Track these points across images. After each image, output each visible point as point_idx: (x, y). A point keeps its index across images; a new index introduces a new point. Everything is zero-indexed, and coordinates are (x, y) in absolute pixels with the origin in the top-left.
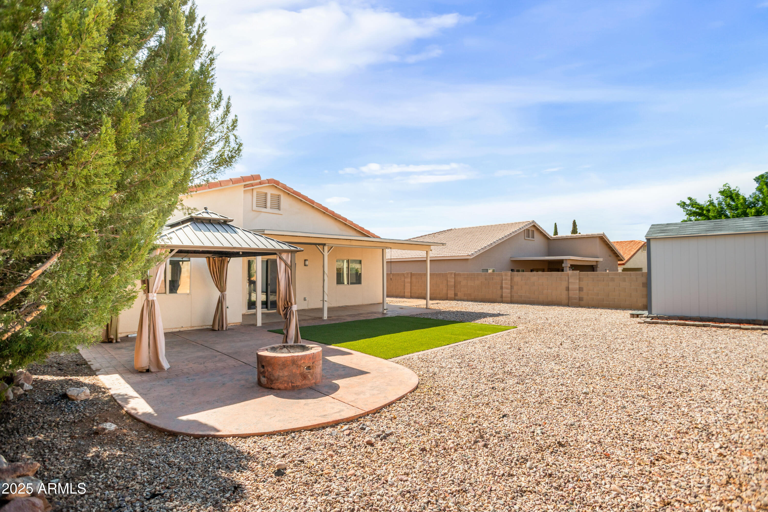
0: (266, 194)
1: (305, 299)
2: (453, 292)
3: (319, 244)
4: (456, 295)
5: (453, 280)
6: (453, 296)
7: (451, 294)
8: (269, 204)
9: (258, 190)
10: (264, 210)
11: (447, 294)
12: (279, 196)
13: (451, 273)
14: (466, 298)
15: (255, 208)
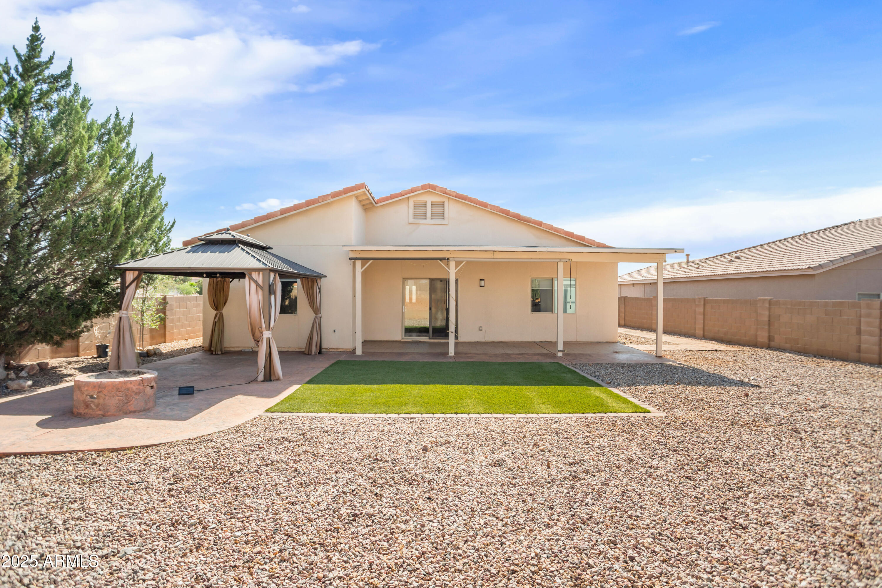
0: (426, 202)
1: (480, 329)
2: (766, 334)
3: (441, 259)
4: (770, 338)
5: (767, 313)
6: (766, 340)
7: (763, 336)
8: (429, 214)
9: (415, 199)
10: (424, 221)
11: (756, 336)
12: (443, 202)
13: (764, 301)
14: (788, 346)
15: (411, 220)
